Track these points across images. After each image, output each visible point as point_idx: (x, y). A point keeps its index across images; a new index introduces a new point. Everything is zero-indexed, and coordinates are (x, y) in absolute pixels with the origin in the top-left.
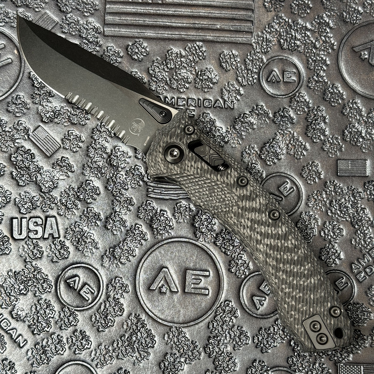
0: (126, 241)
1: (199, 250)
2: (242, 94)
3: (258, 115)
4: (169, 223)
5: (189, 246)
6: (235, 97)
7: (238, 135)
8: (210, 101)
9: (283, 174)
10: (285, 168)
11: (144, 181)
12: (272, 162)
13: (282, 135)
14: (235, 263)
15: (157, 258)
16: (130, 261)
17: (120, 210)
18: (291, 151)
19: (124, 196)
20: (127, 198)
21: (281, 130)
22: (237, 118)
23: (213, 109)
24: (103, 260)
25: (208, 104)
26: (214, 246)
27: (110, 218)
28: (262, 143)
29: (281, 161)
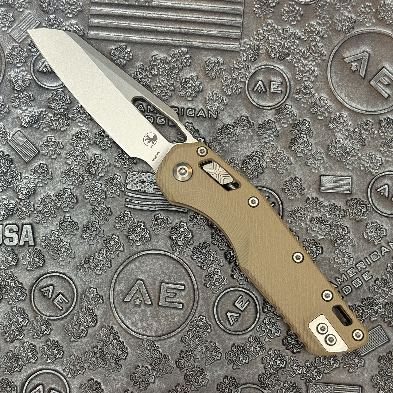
0: (102, 252)
1: (175, 263)
2: (226, 104)
3: (241, 126)
4: (146, 235)
5: (165, 258)
7: (220, 146)
8: (194, 110)
9: (264, 189)
10: (266, 183)
11: (122, 191)
12: (254, 175)
13: (265, 148)
14: (211, 278)
15: (132, 270)
16: (105, 272)
17: (97, 220)
18: (273, 164)
19: (102, 206)
20: (105, 207)
21: (264, 142)
22: (220, 129)
23: (196, 118)
24: (78, 270)
25: (191, 113)
26: (191, 260)
27: (87, 228)
28: (245, 156)
29: (263, 175)
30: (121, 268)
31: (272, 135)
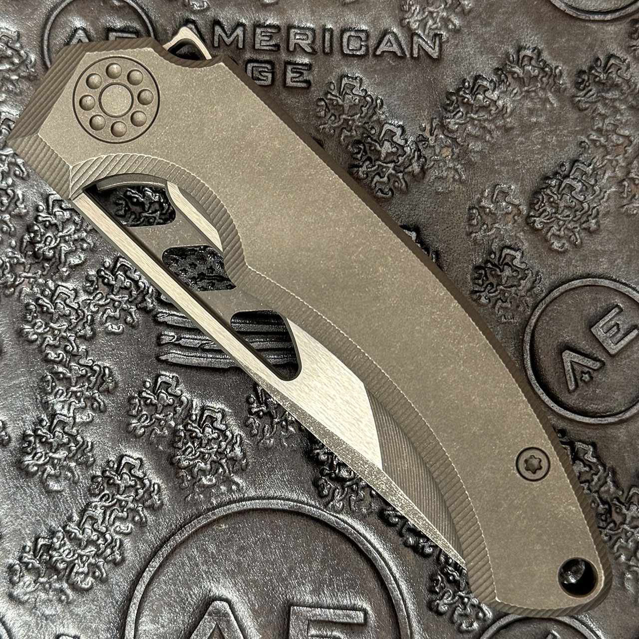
0: (90, 512)
1: (332, 538)
2: (470, 11)
3: (520, 81)
4: (232, 450)
5: (298, 524)
6: (446, 21)
7: (457, 151)
8: (363, 36)
9: (606, 283)
10: (612, 262)
11: (145, 310)
12: (569, 241)
13: (601, 149)
14: (449, 581)
15: (192, 570)
16: (102, 581)
17: (69, 410)
18: (631, 202)
19: (82, 362)
20: (91, 367)
21: (599, 131)
22: (452, 94)
23: (371, 61)
24: (16, 578)
25: (354, 44)
26: (382, 526)
27: (36, 436)
28: (536, 178)
29: (598, 238)
30: (156, 563)
31: (624, 107)
